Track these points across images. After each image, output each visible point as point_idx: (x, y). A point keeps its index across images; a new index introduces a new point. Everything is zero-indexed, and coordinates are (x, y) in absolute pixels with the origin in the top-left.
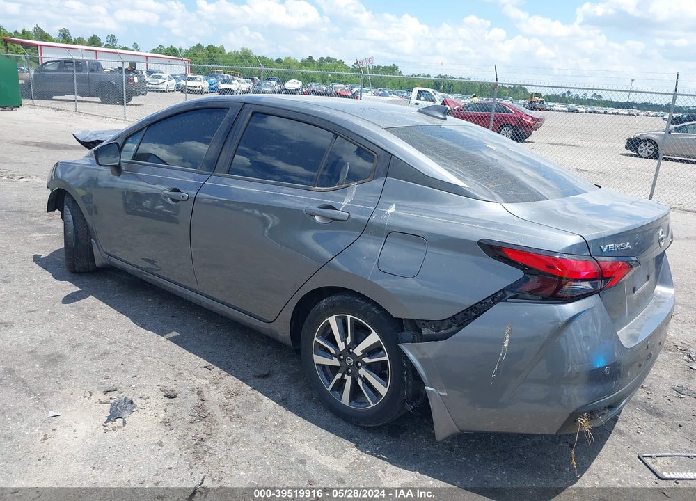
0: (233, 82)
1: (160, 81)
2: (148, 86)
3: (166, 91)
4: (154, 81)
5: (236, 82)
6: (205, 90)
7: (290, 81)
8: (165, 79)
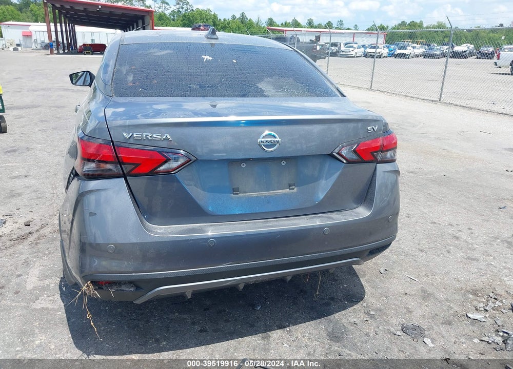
0: (408, 48)
1: (351, 49)
2: (342, 53)
3: (354, 57)
4: (347, 50)
5: (410, 48)
6: (384, 55)
7: (463, 45)
8: (355, 48)
